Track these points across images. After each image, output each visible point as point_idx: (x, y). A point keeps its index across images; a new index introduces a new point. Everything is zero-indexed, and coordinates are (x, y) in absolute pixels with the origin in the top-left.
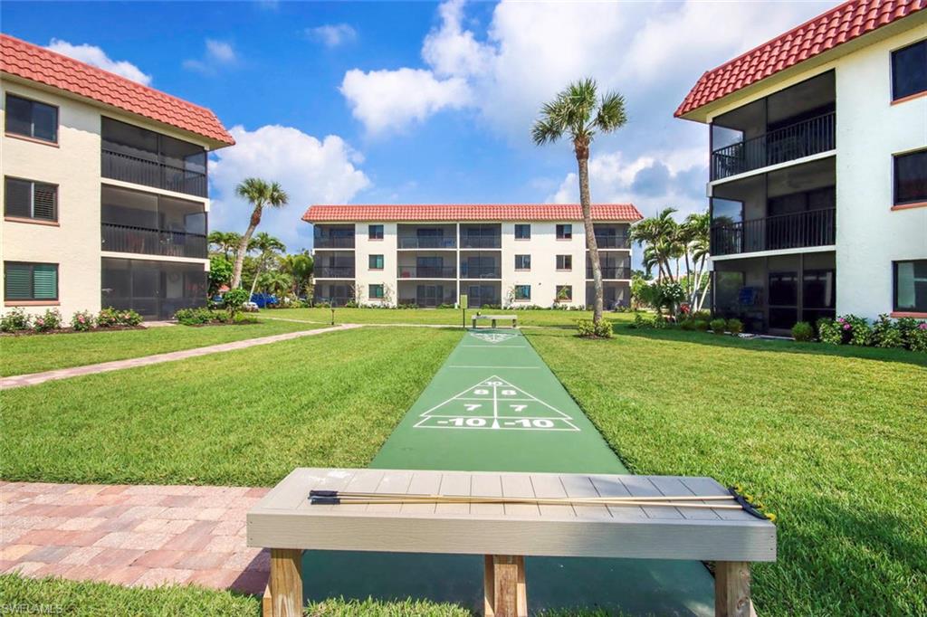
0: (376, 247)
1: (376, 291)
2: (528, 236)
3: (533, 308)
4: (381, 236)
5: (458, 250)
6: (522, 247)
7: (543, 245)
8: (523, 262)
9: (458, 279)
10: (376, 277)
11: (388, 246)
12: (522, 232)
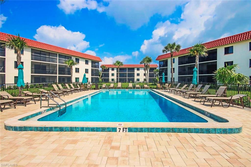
0: (113, 72)
1: (113, 80)
2: (139, 70)
3: (140, 83)
4: (114, 70)
5: (127, 72)
6: (138, 72)
7: (142, 72)
8: (138, 75)
9: (127, 78)
10: (113, 77)
11: (115, 72)
12: (138, 69)
